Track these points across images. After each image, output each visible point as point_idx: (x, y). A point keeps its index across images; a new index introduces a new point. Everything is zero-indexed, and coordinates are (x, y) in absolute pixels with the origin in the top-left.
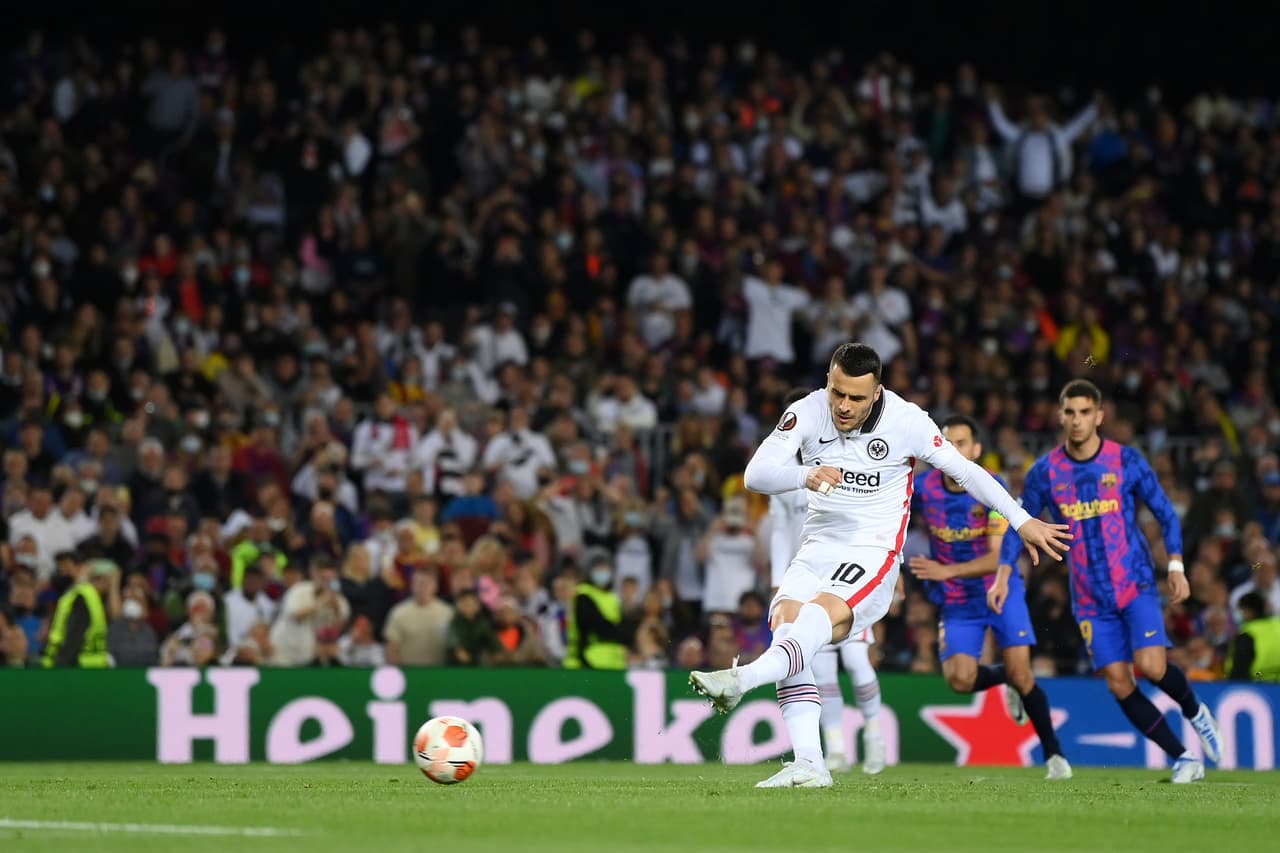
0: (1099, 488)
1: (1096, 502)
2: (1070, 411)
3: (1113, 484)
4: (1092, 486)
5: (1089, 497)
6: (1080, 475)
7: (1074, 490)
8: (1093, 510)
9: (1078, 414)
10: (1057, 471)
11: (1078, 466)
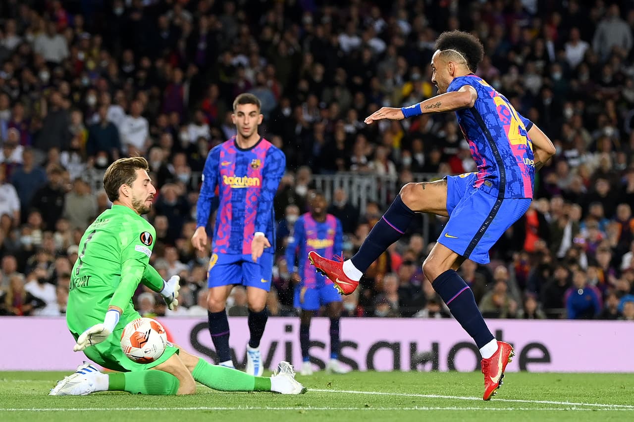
0: (248, 168)
1: (245, 178)
2: (241, 114)
3: (257, 166)
4: (245, 167)
5: (243, 174)
6: (240, 158)
7: (233, 167)
8: (243, 183)
9: (247, 115)
10: (226, 153)
11: (239, 152)
